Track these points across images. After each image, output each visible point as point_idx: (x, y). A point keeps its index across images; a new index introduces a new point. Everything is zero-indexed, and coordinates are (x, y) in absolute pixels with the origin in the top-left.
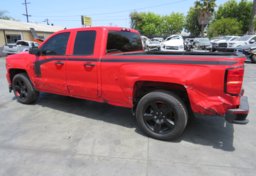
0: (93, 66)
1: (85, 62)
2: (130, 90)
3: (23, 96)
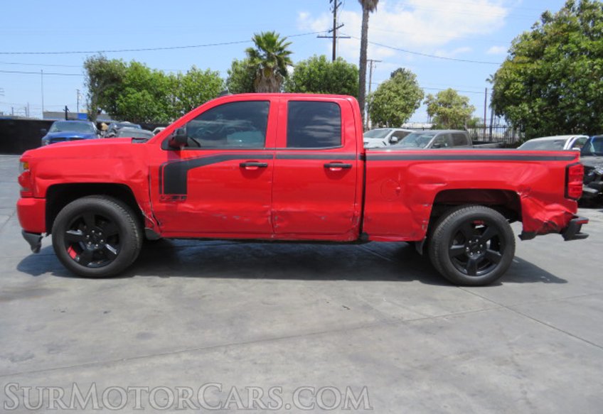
2: (427, 207)
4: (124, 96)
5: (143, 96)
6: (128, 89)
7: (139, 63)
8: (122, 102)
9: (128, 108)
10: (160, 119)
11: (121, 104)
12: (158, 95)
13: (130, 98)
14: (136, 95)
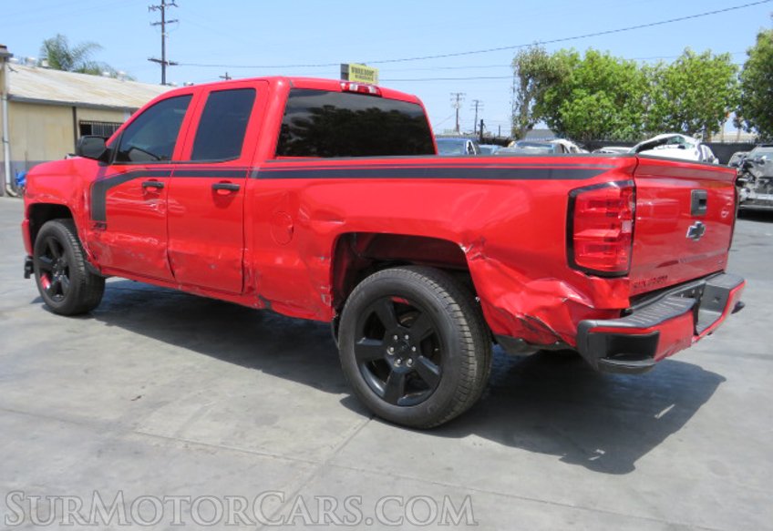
0: (234, 191)
1: (215, 181)
2: (324, 263)
3: (58, 289)
4: (571, 101)
5: (598, 100)
6: (577, 91)
7: (598, 51)
8: (566, 110)
9: (575, 119)
10: (622, 136)
11: (565, 114)
12: (622, 98)
13: (577, 104)
14: (585, 100)
